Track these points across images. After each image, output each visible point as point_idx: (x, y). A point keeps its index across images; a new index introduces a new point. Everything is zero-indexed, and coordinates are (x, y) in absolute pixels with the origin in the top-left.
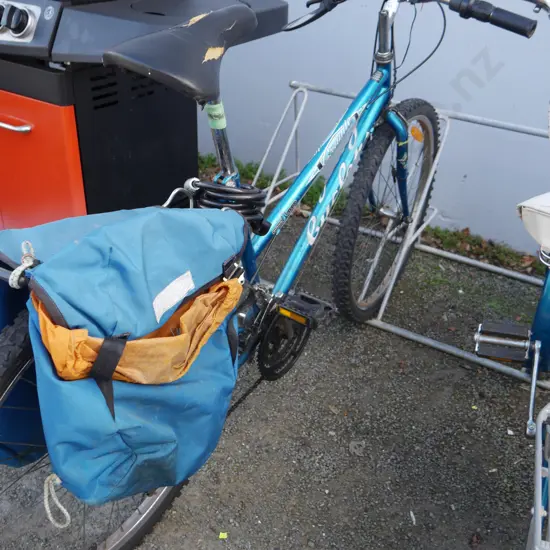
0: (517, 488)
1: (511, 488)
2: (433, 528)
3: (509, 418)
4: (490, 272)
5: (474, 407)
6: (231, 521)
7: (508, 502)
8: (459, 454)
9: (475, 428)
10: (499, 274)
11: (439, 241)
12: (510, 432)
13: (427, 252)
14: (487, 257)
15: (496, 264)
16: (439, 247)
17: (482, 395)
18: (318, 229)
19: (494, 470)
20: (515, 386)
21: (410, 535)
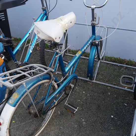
0: (84, 104)
1: (83, 104)
2: (63, 114)
3: (84, 89)
4: (84, 59)
5: (76, 88)
6: (16, 118)
7: (81, 107)
8: (72, 98)
9: (76, 92)
10: (86, 59)
11: (73, 53)
12: (84, 92)
13: (70, 56)
14: (84, 55)
15: (86, 57)
16: (73, 54)
17: (78, 85)
18: (32, 49)
19: (79, 101)
20: (87, 82)
21: (58, 116)
